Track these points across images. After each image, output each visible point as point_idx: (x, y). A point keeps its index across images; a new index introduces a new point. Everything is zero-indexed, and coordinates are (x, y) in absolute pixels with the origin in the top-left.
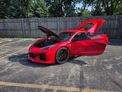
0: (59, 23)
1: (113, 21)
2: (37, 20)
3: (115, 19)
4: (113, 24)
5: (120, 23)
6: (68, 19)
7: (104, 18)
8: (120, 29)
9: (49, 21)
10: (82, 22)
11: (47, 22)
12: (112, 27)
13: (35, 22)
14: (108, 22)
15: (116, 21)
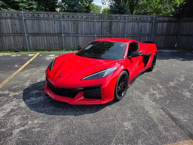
0: (62, 23)
1: (144, 23)
2: (15, 15)
3: (147, 20)
4: (145, 28)
5: (152, 26)
6: (80, 17)
7: (134, 18)
8: (152, 35)
9: (44, 19)
10: (103, 23)
11: (38, 19)
12: (143, 32)
13: (12, 18)
14: (139, 24)
15: (148, 23)
